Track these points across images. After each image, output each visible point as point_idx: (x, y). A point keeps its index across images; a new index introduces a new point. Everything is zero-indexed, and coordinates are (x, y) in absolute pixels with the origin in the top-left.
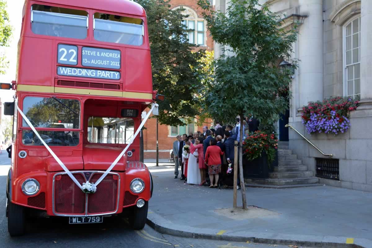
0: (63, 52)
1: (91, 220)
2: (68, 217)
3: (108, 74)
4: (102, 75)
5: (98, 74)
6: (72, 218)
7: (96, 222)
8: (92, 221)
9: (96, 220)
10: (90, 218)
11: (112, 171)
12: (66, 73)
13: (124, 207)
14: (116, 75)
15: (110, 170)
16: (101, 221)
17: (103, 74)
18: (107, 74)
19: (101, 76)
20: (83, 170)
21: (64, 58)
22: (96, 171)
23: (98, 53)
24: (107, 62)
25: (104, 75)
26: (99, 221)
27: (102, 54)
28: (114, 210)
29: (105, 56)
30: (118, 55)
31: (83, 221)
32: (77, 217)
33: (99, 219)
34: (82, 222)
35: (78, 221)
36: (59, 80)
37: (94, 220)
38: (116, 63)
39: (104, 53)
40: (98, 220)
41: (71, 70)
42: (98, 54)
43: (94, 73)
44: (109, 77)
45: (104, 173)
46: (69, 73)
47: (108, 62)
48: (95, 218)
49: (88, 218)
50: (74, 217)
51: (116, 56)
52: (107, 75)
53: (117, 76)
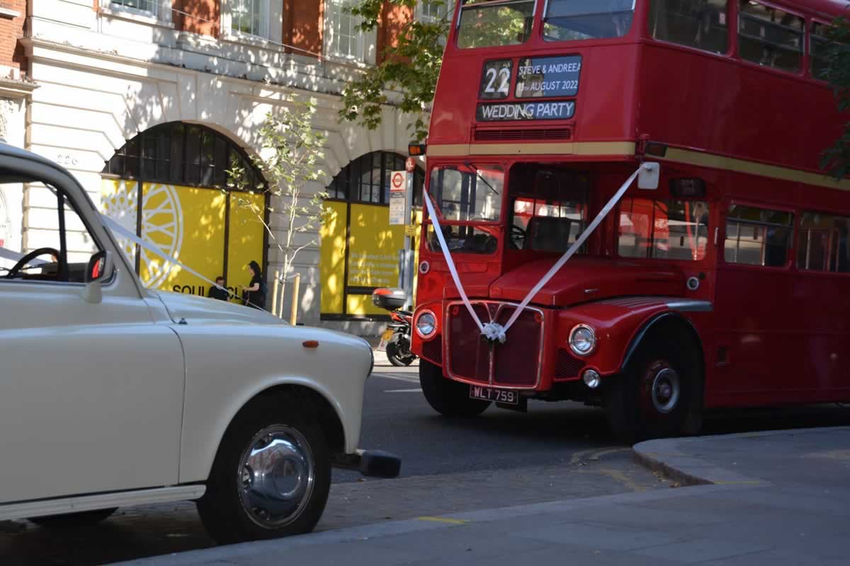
0: (491, 74)
1: (501, 397)
2: (469, 385)
3: (555, 110)
4: (544, 112)
5: (539, 110)
6: (474, 386)
7: (507, 401)
8: (503, 399)
9: (508, 398)
10: (499, 392)
11: (530, 304)
12: (489, 115)
13: (555, 380)
14: (569, 108)
15: (528, 302)
16: (514, 401)
17: (547, 110)
18: (552, 109)
19: (543, 115)
20: (487, 298)
21: (491, 87)
22: (506, 303)
23: (544, 67)
24: (556, 84)
25: (548, 112)
26: (512, 400)
27: (551, 70)
28: (533, 383)
29: (555, 71)
30: (577, 66)
31: (489, 397)
32: (480, 387)
33: (512, 397)
34: (487, 396)
35: (483, 395)
36: (478, 131)
37: (504, 398)
38: (572, 84)
39: (554, 66)
40: (510, 399)
41: (498, 109)
42: (544, 69)
43: (532, 111)
44: (556, 114)
45: (517, 307)
46: (494, 116)
47: (558, 82)
48: (506, 394)
49: (497, 391)
50: (477, 387)
51: (574, 67)
52: (553, 112)
53: (571, 110)
